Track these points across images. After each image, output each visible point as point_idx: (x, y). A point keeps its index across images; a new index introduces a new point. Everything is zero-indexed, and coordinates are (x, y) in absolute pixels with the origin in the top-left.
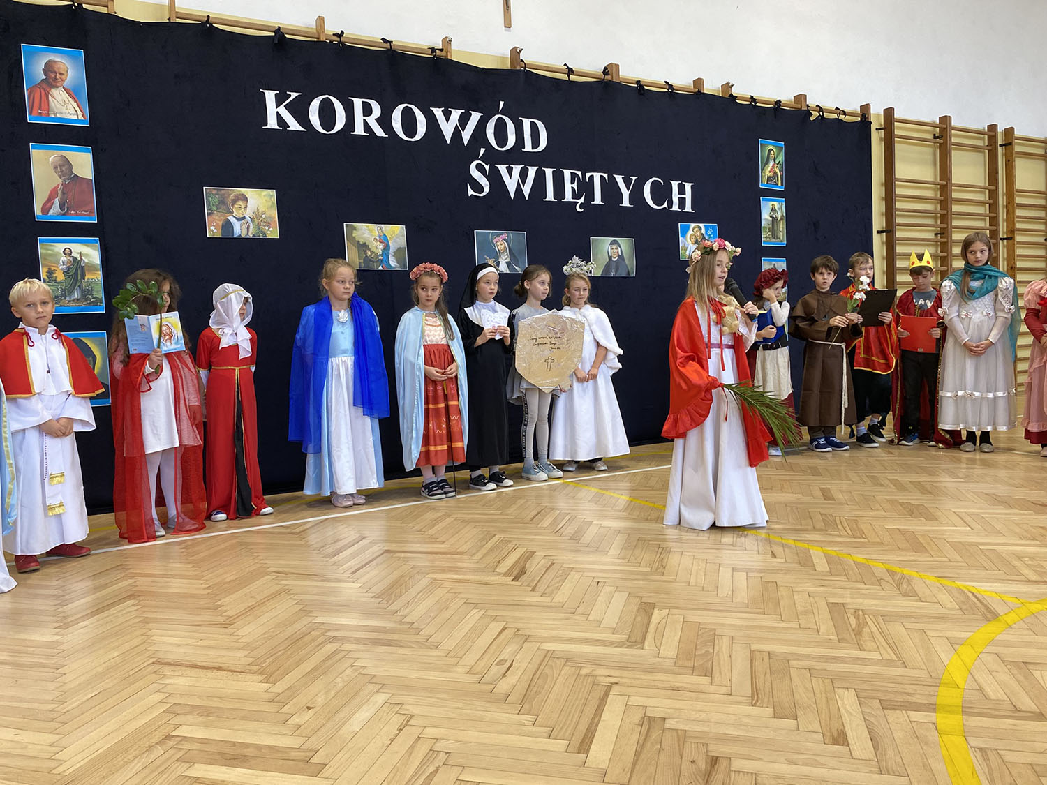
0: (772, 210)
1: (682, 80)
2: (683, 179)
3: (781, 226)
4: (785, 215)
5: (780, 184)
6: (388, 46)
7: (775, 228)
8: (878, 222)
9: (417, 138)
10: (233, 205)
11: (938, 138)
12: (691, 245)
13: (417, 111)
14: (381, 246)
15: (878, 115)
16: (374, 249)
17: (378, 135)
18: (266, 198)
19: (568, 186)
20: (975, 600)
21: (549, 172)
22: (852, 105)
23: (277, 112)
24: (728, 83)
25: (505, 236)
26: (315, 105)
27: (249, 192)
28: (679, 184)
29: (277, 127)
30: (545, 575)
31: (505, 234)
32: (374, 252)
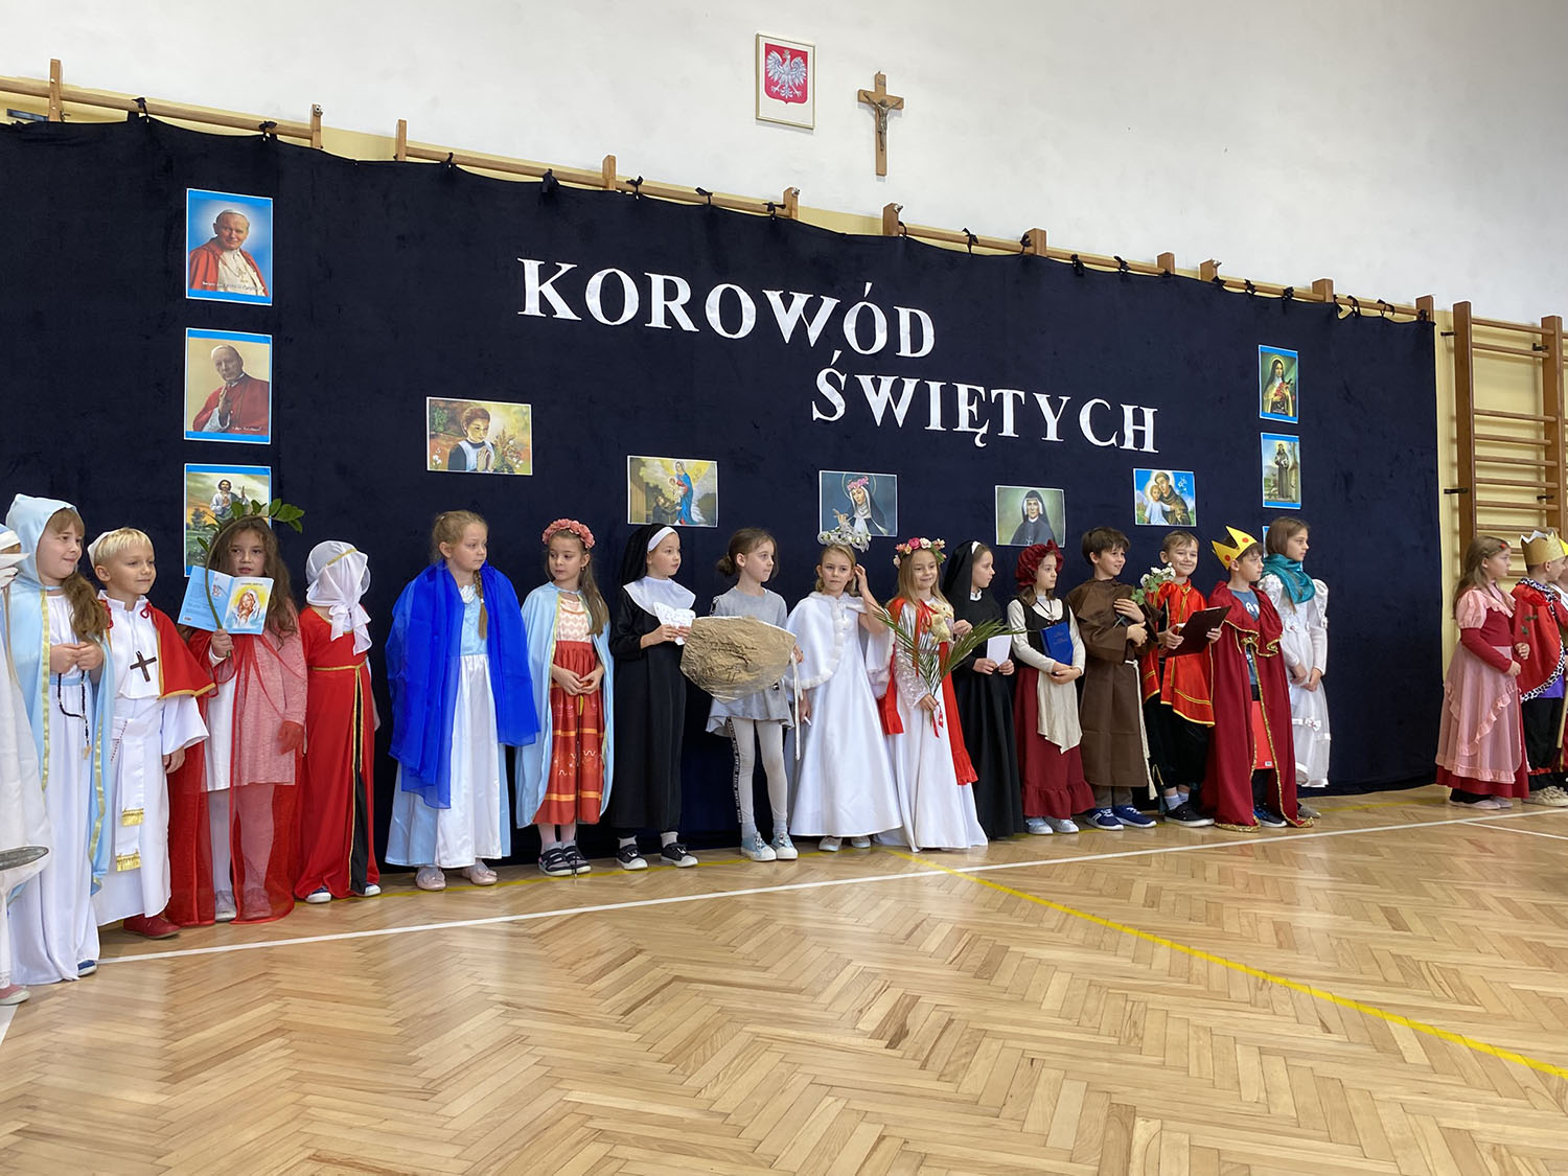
0: (1279, 453)
1: (1141, 254)
2: (1140, 401)
3: (1293, 478)
4: (1299, 461)
5: (1291, 415)
6: (705, 199)
7: (1284, 481)
8: (1446, 477)
9: (742, 334)
10: (468, 425)
11: (1540, 349)
12: (1152, 501)
13: (743, 295)
14: (680, 491)
15: (1445, 313)
16: (668, 495)
17: (684, 328)
18: (516, 416)
19: (964, 409)
21: (935, 388)
22: (1404, 297)
23: (540, 292)
24: (1211, 261)
25: (865, 481)
26: (596, 282)
27: (491, 407)
28: (1134, 409)
29: (539, 314)
30: (941, 1040)
31: (866, 477)
32: (669, 500)
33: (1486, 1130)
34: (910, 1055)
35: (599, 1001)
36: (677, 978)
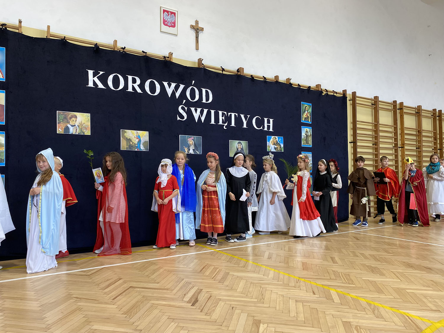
0: (306, 132)
1: (270, 76)
2: (269, 117)
3: (310, 139)
4: (311, 134)
5: (310, 121)
6: (145, 54)
7: (307, 140)
8: (350, 139)
9: (156, 94)
10: (70, 120)
11: (373, 105)
12: (272, 145)
13: (156, 83)
14: (137, 140)
15: (350, 94)
16: (133, 141)
17: (138, 92)
18: (86, 117)
19: (221, 118)
20: (410, 321)
21: (213, 112)
22: (340, 90)
23: (93, 80)
24: (289, 78)
25: (193, 138)
26: (111, 77)
27: (78, 114)
28: (267, 119)
29: (93, 86)
30: (207, 303)
31: (193, 137)
32: (134, 143)
33: (354, 321)
34: (198, 308)
35: (106, 295)
36: (131, 287)
